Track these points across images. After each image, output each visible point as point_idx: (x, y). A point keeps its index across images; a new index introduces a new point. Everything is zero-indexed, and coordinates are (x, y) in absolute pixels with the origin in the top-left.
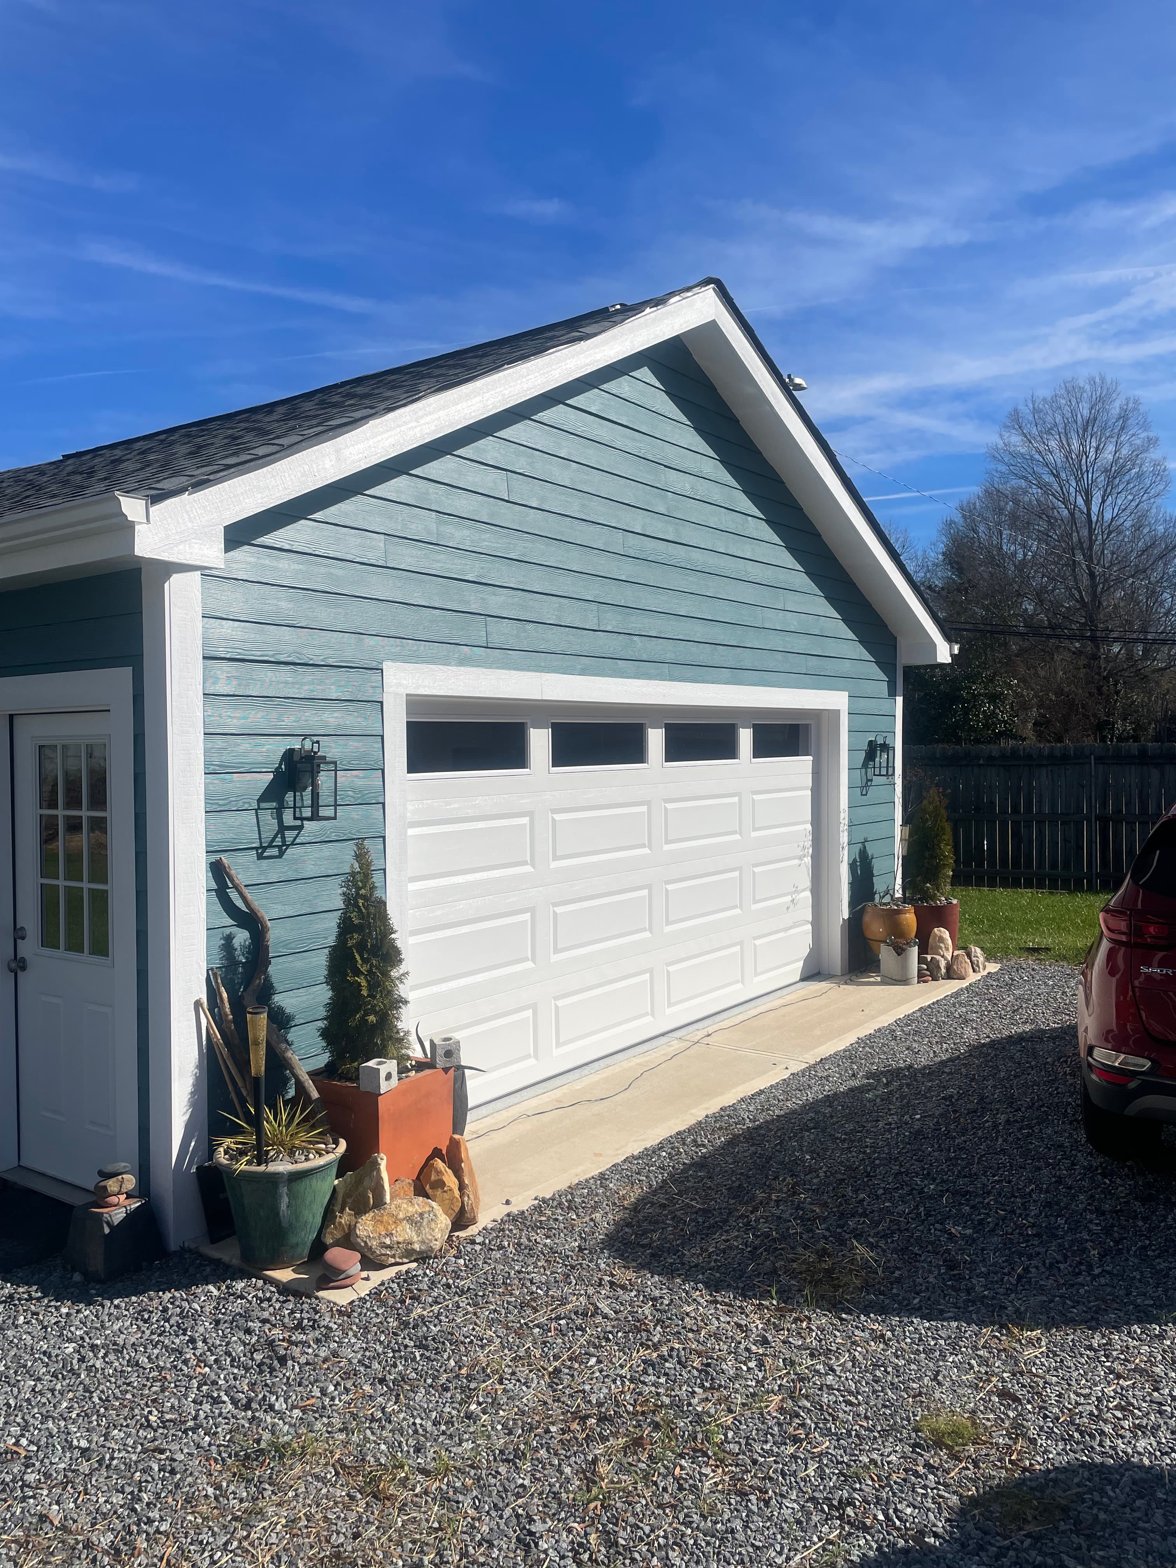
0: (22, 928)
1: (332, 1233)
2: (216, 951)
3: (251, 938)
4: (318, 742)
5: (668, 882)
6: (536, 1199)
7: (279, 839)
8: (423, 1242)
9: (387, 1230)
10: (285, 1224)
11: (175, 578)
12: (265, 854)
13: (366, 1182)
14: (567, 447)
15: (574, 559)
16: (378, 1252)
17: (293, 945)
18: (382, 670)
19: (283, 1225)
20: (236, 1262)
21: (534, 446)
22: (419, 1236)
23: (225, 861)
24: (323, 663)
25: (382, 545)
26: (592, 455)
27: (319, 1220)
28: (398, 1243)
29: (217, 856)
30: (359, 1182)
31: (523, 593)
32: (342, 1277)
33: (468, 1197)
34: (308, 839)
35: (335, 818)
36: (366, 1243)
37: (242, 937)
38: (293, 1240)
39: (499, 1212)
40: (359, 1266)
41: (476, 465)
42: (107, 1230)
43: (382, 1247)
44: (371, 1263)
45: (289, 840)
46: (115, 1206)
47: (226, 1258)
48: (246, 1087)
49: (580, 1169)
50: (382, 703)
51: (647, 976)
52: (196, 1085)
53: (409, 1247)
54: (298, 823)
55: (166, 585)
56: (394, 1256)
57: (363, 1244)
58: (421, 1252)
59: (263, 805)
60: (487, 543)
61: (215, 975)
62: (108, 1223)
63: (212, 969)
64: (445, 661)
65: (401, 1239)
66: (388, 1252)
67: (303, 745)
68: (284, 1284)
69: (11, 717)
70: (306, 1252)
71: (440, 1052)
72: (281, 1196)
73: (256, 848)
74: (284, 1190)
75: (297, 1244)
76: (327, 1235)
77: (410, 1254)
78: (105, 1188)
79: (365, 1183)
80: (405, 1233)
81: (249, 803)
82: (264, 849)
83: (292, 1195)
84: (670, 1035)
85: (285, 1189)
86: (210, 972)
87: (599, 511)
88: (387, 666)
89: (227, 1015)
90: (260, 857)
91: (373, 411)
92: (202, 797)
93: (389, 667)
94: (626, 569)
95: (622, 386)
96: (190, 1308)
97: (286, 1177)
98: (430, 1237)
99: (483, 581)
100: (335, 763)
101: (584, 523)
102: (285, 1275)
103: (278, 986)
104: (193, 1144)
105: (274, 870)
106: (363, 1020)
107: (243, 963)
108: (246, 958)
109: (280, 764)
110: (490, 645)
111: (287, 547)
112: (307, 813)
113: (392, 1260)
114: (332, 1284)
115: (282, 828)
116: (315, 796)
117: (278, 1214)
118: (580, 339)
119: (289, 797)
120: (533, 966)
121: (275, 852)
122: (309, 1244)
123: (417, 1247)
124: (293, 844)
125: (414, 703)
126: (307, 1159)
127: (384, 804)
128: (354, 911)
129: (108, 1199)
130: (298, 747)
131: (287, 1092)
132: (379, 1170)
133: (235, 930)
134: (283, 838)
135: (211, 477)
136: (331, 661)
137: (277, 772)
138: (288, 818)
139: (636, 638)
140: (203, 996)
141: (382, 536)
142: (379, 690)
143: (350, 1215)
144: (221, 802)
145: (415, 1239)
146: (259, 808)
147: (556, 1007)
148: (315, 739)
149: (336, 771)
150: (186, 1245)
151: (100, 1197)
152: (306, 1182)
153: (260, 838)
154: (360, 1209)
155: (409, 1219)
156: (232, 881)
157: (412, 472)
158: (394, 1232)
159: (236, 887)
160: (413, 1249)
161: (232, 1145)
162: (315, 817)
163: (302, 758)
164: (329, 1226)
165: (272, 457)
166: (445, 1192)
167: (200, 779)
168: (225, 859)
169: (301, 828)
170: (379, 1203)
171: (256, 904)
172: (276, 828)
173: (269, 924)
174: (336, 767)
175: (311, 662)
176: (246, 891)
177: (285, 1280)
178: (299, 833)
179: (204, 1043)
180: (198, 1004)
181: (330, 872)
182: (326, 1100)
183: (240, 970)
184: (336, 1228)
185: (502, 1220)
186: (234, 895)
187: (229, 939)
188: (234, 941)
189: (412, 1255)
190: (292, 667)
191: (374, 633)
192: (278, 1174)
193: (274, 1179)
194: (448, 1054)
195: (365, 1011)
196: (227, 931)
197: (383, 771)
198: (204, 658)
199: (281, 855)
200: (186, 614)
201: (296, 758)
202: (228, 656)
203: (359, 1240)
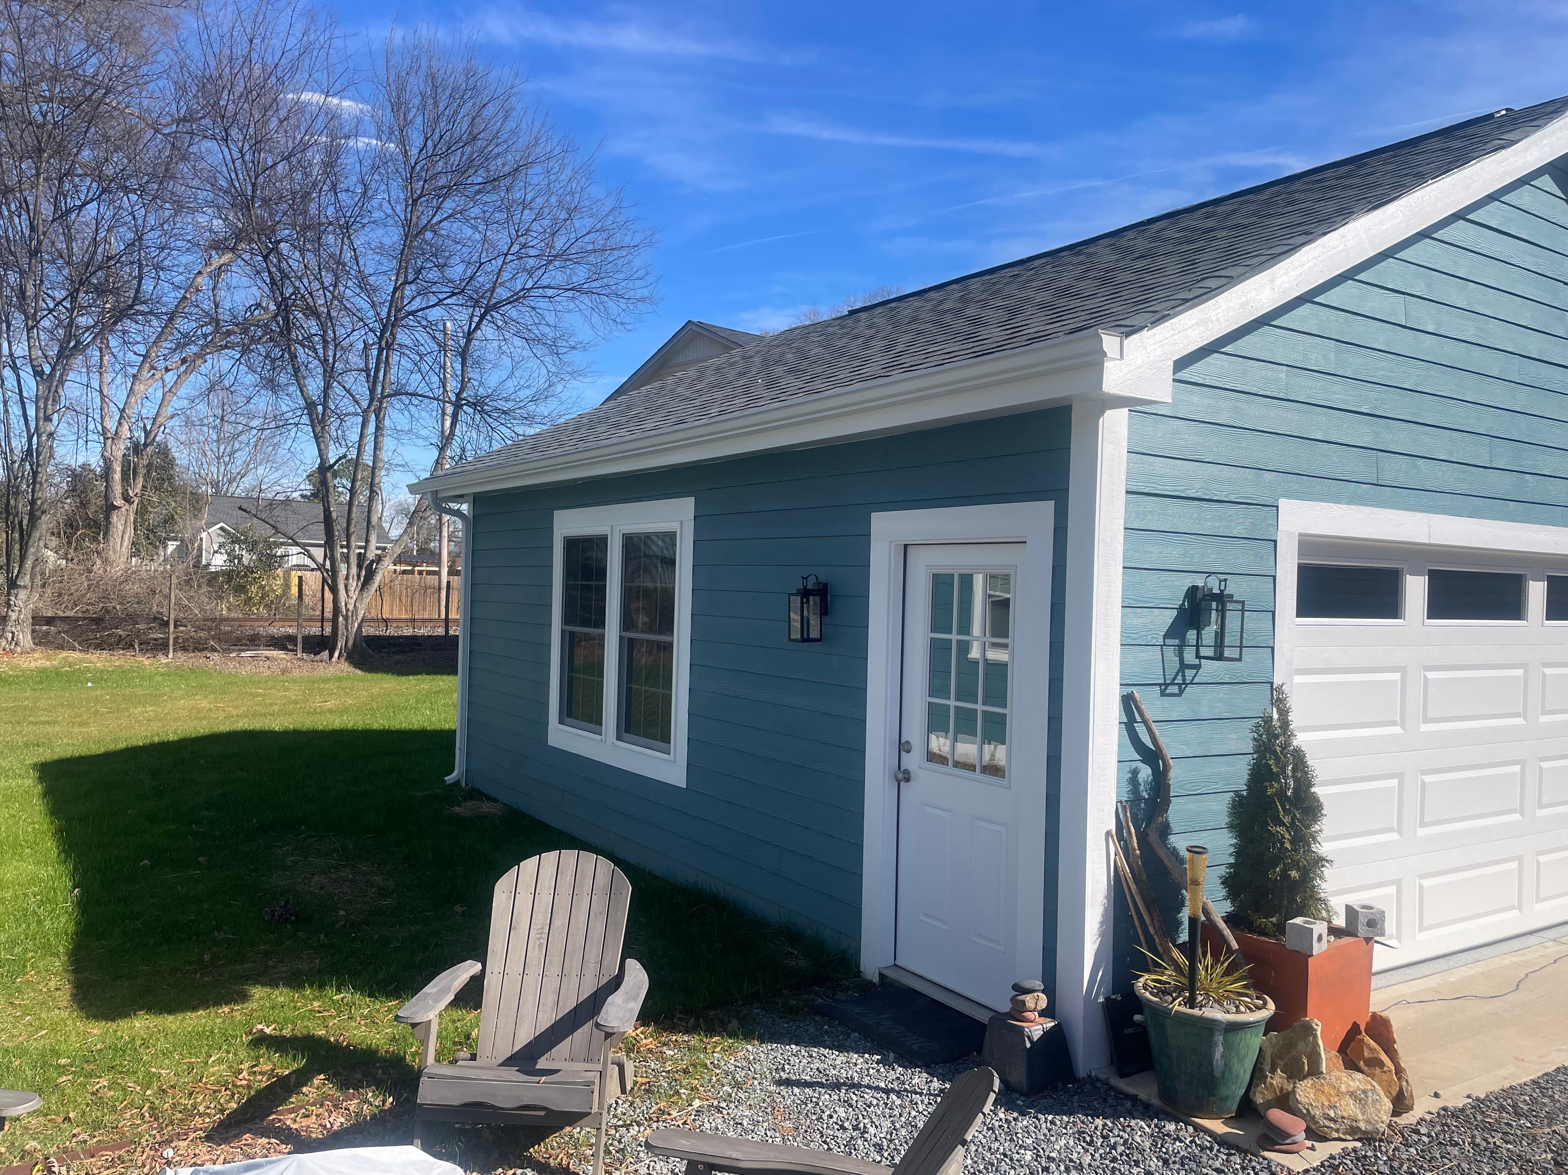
0: (908, 742)
1: (1262, 1093)
2: (1124, 783)
3: (1153, 775)
4: (1225, 580)
5: (1543, 759)
6: (1469, 1097)
7: (1180, 677)
8: (1368, 1122)
9: (1330, 1101)
10: (1217, 1073)
11: (1109, 413)
12: (1167, 691)
13: (1301, 1046)
14: (1464, 265)
15: (1471, 389)
16: (1321, 1123)
17: (1188, 787)
18: (1277, 507)
19: (1215, 1074)
20: (1155, 1101)
21: (1433, 267)
22: (1363, 1114)
23: (1136, 695)
24: (1226, 499)
25: (1283, 376)
26: (1490, 273)
27: (1248, 1076)
28: (1343, 1117)
29: (1129, 690)
30: (1290, 1045)
31: (1415, 425)
32: (1288, 1141)
33: (1407, 1081)
34: (1205, 680)
35: (1240, 660)
36: (1308, 1110)
37: (1145, 773)
38: (1224, 1091)
39: (1435, 1105)
40: (1303, 1135)
41: (1376, 289)
42: (1028, 1045)
43: (1326, 1118)
44: (1316, 1134)
45: (1188, 679)
46: (1031, 1022)
47: (1143, 1095)
48: (1153, 925)
49: (1503, 1072)
50: (1275, 542)
51: (1515, 864)
52: (1105, 915)
53: (1354, 1124)
54: (1197, 662)
55: (1101, 420)
56: (1337, 1131)
57: (1305, 1111)
58: (1365, 1132)
59: (1168, 642)
60: (1381, 372)
61: (1124, 808)
62: (1029, 1037)
63: (1121, 802)
64: (1336, 499)
65: (1345, 1114)
66: (1332, 1125)
67: (1206, 583)
68: (1220, 1136)
69: (906, 546)
70: (1235, 1107)
71: (1362, 920)
72: (1216, 1044)
73: (1160, 685)
74: (1219, 1039)
75: (1227, 1098)
76: (1257, 1094)
77: (1353, 1131)
78: (1023, 1002)
79: (1299, 1047)
80: (1349, 1108)
81: (1156, 638)
82: (1167, 685)
83: (1227, 1045)
84: (1540, 934)
85: (1221, 1038)
86: (1119, 804)
87: (1498, 335)
88: (1283, 503)
89: (1134, 850)
90: (1163, 694)
91: (1310, 237)
92: (1119, 630)
93: (1284, 504)
94: (1522, 399)
95: (1524, 197)
96: (1133, 1140)
97: (1224, 1026)
98: (1376, 1118)
99: (1378, 413)
100: (1243, 603)
101: (1480, 348)
102: (1218, 1126)
103: (1175, 827)
104: (1100, 974)
105: (1176, 708)
106: (1284, 874)
107: (1145, 799)
108: (1149, 794)
109: (1184, 601)
110: (1380, 482)
111: (1201, 381)
112: (1209, 652)
113: (1336, 1135)
114: (1277, 1147)
115: (1183, 666)
116: (1220, 636)
117: (1211, 1063)
118: (1503, 147)
119: (1191, 635)
120: (1399, 837)
121: (1174, 689)
122: (1238, 1100)
123: (1362, 1126)
124: (1191, 683)
125: (1307, 544)
126: (1238, 1011)
127: (1273, 648)
128: (1271, 758)
129: (1025, 1014)
130: (1201, 584)
131: (1179, 937)
132: (1315, 1036)
133: (1141, 765)
134: (1184, 676)
135: (1171, 312)
136: (1233, 498)
137: (1181, 609)
138: (1189, 656)
139: (1528, 477)
140: (1113, 827)
141: (1285, 368)
142: (1273, 530)
143: (1282, 1077)
144: (1134, 636)
145: (1360, 1117)
146: (1164, 645)
147: (1421, 887)
148: (1222, 577)
149: (1243, 611)
150: (1093, 1074)
151: (1018, 1010)
152: (1241, 1034)
153: (1164, 675)
154: (1295, 1073)
155: (1352, 1094)
156: (1141, 715)
157: (1316, 300)
158: (1338, 1105)
159: (1145, 722)
160: (1358, 1127)
161: (1152, 984)
162: (1219, 656)
163: (1205, 596)
164: (1257, 1086)
165: (1221, 289)
166: (1384, 1072)
167: (1117, 611)
168: (1137, 693)
169: (1198, 667)
170: (1315, 1071)
171: (1162, 741)
172: (1177, 665)
173: (1171, 761)
174: (1243, 606)
175: (1215, 498)
176: (1154, 726)
177: (1220, 1133)
178: (1197, 673)
179: (1112, 874)
180: (1108, 834)
181: (1224, 715)
182: (1248, 953)
183: (1143, 805)
184: (1266, 1088)
185: (1438, 1113)
186: (1141, 729)
187: (1135, 773)
188: (1139, 776)
189: (1356, 1134)
190: (1198, 502)
191: (1272, 468)
192: (1216, 1021)
193: (1210, 1025)
194: (1371, 924)
195: (1284, 864)
196: (1134, 765)
197: (1274, 613)
198: (1127, 492)
199: (1180, 694)
200: (1115, 449)
201: (1200, 595)
202: (1146, 491)
203: (1300, 1106)
